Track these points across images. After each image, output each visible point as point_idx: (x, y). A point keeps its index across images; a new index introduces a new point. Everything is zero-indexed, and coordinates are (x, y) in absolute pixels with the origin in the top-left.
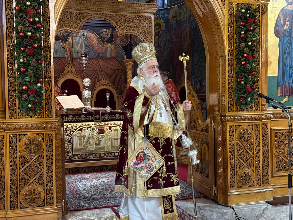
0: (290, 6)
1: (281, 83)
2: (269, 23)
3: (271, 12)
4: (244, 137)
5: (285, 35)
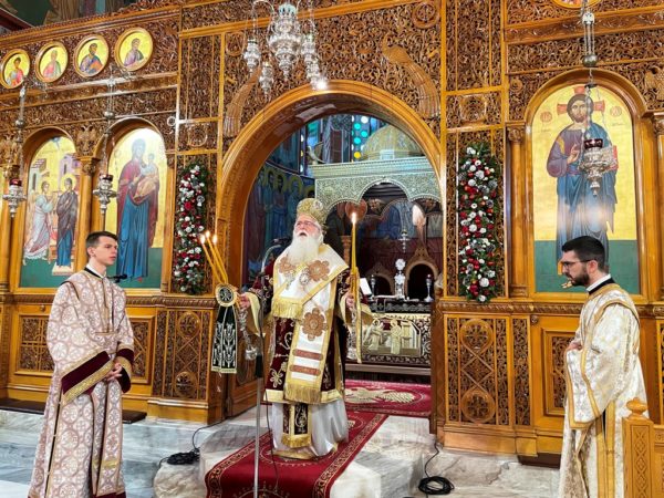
0: (581, 124)
2: (536, 156)
3: (540, 138)
4: (475, 339)
5: (568, 172)
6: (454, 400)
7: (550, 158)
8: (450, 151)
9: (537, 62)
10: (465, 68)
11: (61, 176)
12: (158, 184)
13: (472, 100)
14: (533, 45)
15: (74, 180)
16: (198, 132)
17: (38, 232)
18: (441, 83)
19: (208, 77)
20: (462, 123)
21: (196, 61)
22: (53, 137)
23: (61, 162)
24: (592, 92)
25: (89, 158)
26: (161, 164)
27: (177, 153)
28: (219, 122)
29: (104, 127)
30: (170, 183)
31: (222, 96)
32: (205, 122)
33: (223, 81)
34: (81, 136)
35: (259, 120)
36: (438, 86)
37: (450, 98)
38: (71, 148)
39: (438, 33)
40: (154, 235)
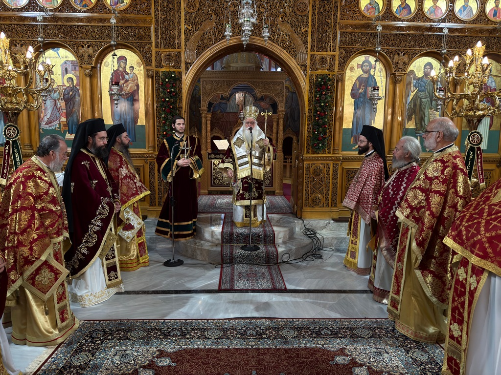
0: (366, 74)
1: (355, 134)
2: (346, 88)
3: (348, 79)
4: (317, 172)
5: (359, 97)
6: (307, 199)
7: (352, 90)
8: (311, 83)
9: (352, 42)
10: (320, 40)
11: (63, 76)
12: (138, 86)
13: (323, 58)
14: (351, 34)
15: (74, 78)
16: (169, 57)
17: (50, 111)
18: (308, 46)
19: (174, 23)
20: (317, 69)
21: (165, 12)
22: (53, 48)
23: (62, 65)
24: (372, 59)
25: (89, 66)
26: (140, 73)
27: (155, 69)
28: (182, 53)
29: (98, 46)
30: (148, 85)
31: (183, 37)
32: (172, 51)
33: (183, 27)
34: (81, 50)
35: (207, 54)
36: (306, 48)
37: (312, 55)
38: (72, 57)
39: (308, 19)
40: (138, 117)
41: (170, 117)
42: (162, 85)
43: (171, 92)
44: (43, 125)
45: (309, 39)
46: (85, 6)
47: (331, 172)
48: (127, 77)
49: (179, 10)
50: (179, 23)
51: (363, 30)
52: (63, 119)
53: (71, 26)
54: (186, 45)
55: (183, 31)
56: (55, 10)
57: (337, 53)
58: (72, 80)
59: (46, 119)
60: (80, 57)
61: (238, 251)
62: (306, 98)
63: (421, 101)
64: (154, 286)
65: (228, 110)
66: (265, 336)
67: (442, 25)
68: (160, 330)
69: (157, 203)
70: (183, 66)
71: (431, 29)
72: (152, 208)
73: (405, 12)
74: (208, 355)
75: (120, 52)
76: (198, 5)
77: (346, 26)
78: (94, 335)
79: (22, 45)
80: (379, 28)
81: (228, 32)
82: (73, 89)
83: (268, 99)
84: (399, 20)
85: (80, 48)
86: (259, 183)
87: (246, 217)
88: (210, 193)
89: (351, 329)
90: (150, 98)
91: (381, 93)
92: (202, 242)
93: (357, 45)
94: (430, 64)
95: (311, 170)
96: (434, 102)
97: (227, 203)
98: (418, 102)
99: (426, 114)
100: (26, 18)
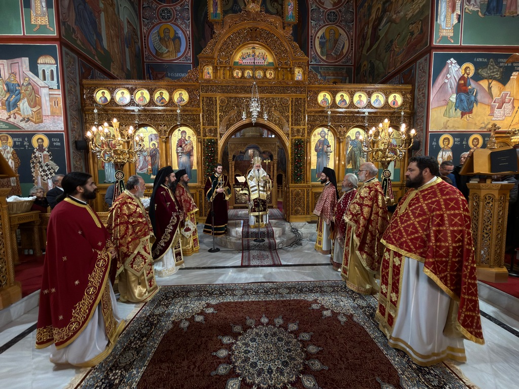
0: (323, 138)
1: (318, 172)
4: (298, 194)
5: (320, 151)
6: (292, 210)
7: (316, 147)
8: (292, 143)
9: (314, 121)
10: (296, 120)
11: (150, 143)
12: (193, 147)
13: (298, 130)
14: (313, 116)
15: (156, 144)
16: (210, 131)
17: (142, 163)
19: (213, 112)
20: (295, 136)
21: (208, 106)
22: (144, 127)
23: (149, 137)
24: (326, 130)
25: (165, 137)
26: (194, 140)
27: (202, 138)
28: (218, 128)
29: (170, 125)
30: (199, 147)
31: (218, 119)
32: (213, 128)
33: (218, 114)
34: (160, 128)
35: (232, 129)
36: (289, 124)
37: (292, 128)
38: (155, 132)
39: (289, 108)
40: (193, 165)
41: (211, 164)
42: (207, 146)
43: (212, 150)
44: (138, 171)
45: (290, 119)
46: (162, 103)
47: (305, 194)
48: (186, 142)
49: (216, 105)
50: (216, 111)
51: (320, 114)
52: (150, 167)
53: (154, 115)
54: (220, 124)
55: (218, 116)
56: (145, 106)
57: (306, 127)
58: (155, 145)
59: (139, 167)
60: (160, 131)
61: (252, 243)
62: (289, 152)
63: (355, 153)
64: (203, 264)
65: (244, 159)
66: (269, 293)
67: (364, 110)
68: (207, 291)
69: (204, 215)
70: (219, 135)
71: (358, 112)
72: (200, 218)
73: (344, 103)
74: (236, 306)
75: (183, 129)
76: (227, 102)
77: (311, 112)
78: (168, 295)
79: (126, 126)
80: (329, 113)
81: (244, 116)
82: (155, 150)
83: (267, 153)
84: (340, 108)
85: (160, 127)
86: (264, 202)
87: (257, 222)
88: (235, 208)
89: (320, 287)
90: (200, 154)
91: (332, 148)
92: (231, 237)
93: (317, 122)
94: (358, 132)
95: (294, 193)
96: (362, 153)
97: (245, 214)
98: (353, 154)
99: (358, 160)
100: (128, 110)
